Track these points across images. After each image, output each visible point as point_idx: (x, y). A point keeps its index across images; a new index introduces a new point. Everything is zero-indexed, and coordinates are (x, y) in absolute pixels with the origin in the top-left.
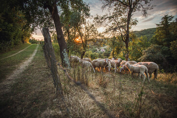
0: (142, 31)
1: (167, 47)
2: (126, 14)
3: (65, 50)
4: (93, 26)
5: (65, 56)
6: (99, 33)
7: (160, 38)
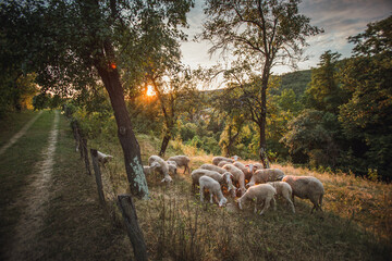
0: (283, 76)
1: (332, 115)
3: (136, 159)
5: (137, 172)
7: (319, 95)
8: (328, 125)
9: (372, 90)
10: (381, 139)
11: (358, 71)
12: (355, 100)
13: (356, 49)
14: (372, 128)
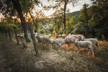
0: (73, 13)
1: (86, 24)
2: (63, 5)
3: (27, 31)
4: (41, 11)
5: (28, 35)
6: (46, 16)
7: (83, 18)
8: (85, 27)
9: (97, 15)
10: (99, 30)
11: (93, 10)
12: (92, 19)
13: (93, 3)
14: (97, 27)
